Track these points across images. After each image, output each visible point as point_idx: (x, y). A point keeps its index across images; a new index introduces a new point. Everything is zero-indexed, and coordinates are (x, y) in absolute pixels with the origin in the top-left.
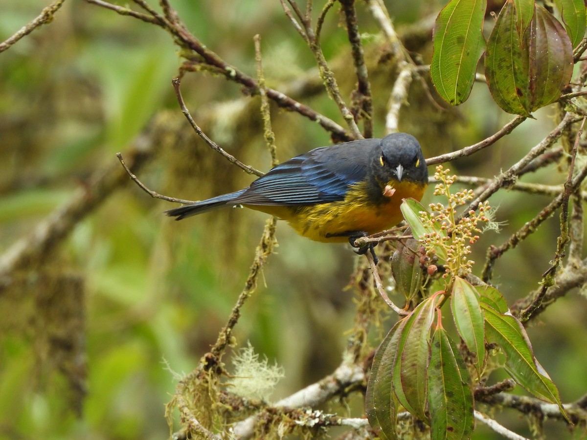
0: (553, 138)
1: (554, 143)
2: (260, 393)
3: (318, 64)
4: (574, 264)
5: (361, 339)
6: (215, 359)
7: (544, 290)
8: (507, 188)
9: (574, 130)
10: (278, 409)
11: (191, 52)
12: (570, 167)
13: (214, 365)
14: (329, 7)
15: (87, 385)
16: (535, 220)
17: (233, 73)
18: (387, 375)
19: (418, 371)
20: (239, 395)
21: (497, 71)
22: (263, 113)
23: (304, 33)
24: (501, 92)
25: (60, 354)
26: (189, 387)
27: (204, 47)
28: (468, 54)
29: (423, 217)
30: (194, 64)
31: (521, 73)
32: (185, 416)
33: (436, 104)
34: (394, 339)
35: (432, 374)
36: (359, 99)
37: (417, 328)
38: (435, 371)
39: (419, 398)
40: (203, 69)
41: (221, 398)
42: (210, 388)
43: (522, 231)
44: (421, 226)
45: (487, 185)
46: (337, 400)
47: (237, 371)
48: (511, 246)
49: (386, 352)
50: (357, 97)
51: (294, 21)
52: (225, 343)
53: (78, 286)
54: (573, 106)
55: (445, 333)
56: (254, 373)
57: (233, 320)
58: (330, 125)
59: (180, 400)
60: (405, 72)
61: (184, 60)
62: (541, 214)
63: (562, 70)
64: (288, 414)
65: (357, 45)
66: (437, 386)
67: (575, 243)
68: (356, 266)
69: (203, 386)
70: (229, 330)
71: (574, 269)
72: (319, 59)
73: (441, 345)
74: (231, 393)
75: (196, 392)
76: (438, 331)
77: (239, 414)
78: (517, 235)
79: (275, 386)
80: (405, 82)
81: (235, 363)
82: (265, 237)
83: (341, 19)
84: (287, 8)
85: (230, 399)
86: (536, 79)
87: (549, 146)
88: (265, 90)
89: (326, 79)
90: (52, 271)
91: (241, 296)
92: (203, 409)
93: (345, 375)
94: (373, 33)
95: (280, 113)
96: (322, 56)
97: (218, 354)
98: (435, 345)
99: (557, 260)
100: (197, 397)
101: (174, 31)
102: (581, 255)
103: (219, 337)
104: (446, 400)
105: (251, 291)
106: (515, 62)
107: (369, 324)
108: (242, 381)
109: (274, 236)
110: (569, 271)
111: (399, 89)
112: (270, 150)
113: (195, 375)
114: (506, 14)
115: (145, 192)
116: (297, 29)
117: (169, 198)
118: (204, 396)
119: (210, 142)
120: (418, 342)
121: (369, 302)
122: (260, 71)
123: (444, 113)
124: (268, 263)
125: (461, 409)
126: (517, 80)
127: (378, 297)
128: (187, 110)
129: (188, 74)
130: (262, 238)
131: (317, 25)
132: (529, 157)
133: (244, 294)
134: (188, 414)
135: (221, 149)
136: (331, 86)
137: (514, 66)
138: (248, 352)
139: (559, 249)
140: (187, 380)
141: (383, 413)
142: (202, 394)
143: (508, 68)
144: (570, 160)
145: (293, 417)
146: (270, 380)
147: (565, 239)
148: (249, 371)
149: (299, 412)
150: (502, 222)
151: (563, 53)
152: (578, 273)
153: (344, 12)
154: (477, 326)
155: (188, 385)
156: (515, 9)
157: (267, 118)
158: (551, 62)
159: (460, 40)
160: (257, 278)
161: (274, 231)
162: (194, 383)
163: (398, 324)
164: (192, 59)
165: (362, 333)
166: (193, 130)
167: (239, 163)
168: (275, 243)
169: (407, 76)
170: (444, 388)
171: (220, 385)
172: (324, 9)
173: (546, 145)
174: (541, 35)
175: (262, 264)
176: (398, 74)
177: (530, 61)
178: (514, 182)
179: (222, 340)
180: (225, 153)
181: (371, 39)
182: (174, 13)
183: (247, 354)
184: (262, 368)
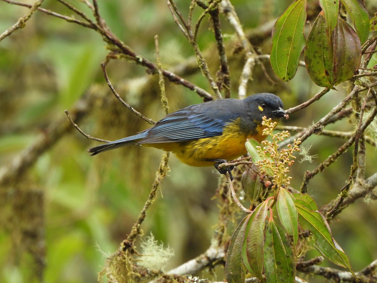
0: (346, 101)
1: (347, 105)
2: (158, 265)
3: (195, 53)
4: (359, 182)
5: (223, 231)
6: (130, 244)
7: (342, 199)
8: (317, 134)
9: (360, 96)
10: (170, 276)
11: (114, 46)
12: (357, 120)
13: (130, 248)
14: (203, 17)
15: (46, 260)
16: (335, 154)
17: (141, 60)
18: (239, 251)
19: (257, 248)
20: (145, 266)
21: (313, 59)
22: (160, 86)
23: (187, 34)
24: (315, 73)
25: (29, 241)
26: (114, 262)
27: (122, 43)
28: (294, 48)
29: (259, 150)
30: (116, 54)
31: (328, 61)
32: (111, 281)
33: (270, 80)
34: (243, 228)
35: (266, 250)
36: (222, 77)
37: (257, 221)
38: (269, 248)
39: (258, 266)
40: (121, 57)
41: (134, 269)
42: (126, 263)
43: (327, 162)
44: (258, 155)
45: (304, 132)
46: (207, 270)
47: (144, 251)
48: (320, 171)
49: (237, 237)
50: (220, 75)
51: (181, 26)
52: (136, 233)
53: (39, 197)
54: (360, 81)
55: (275, 224)
56: (155, 253)
57: (141, 219)
58: (203, 93)
59: (108, 270)
60: (251, 59)
61: (109, 51)
62: (339, 151)
63: (354, 59)
64: (177, 279)
65: (220, 42)
66: (270, 258)
67: (360, 169)
68: (219, 184)
69: (122, 261)
70: (139, 225)
71: (360, 185)
72: (196, 51)
73: (272, 232)
74: (139, 266)
75: (118, 265)
76: (270, 223)
77: (145, 279)
78: (323, 164)
79: (167, 261)
80: (250, 66)
81: (142, 246)
82: (162, 165)
83: (210, 25)
84: (176, 18)
85: (139, 269)
86: (338, 65)
87: (344, 107)
88: (161, 71)
89: (201, 64)
90: (23, 187)
91: (146, 203)
92: (122, 276)
93: (213, 254)
94: (230, 34)
95: (171, 85)
96: (198, 48)
97: (132, 241)
98: (269, 231)
99: (350, 180)
100: (118, 268)
101: (103, 32)
102: (364, 176)
103: (133, 229)
104: (276, 267)
105: (153, 200)
106: (324, 54)
107: (228, 221)
108: (147, 258)
109: (168, 165)
110: (357, 187)
111: (247, 70)
112: (165, 109)
113: (117, 254)
114: (318, 22)
115: (83, 135)
116: (183, 32)
117: (99, 139)
118: (123, 267)
119: (125, 104)
120: (258, 230)
121: (228, 208)
122: (158, 59)
123: (275, 85)
124: (164, 182)
125: (286, 272)
126: (325, 65)
127: (234, 204)
128: (110, 83)
129: (112, 61)
130: (160, 166)
131: (195, 29)
132: (331, 114)
133: (148, 202)
134: (113, 279)
135: (132, 108)
136: (204, 68)
137: (323, 56)
138: (151, 239)
139: (352, 173)
140: (112, 257)
141: (237, 276)
142: (122, 266)
143: (320, 57)
144: (357, 115)
145: (180, 281)
146: (165, 257)
147: (356, 166)
148: (151, 251)
149: (184, 278)
150: (313, 156)
151: (355, 48)
152: (362, 188)
153: (212, 20)
154: (293, 219)
155: (113, 260)
156: (324, 19)
157: (163, 89)
158: (347, 53)
159: (289, 39)
160: (156, 192)
161: (168, 161)
162: (116, 259)
163: (245, 219)
164: (115, 51)
165: (223, 227)
166: (114, 96)
167: (144, 117)
168: (168, 169)
169: (252, 62)
170: (275, 260)
171: (133, 261)
172: (199, 18)
173: (342, 106)
174: (341, 36)
175: (160, 182)
176: (246, 60)
177: (334, 53)
178: (321, 130)
179: (134, 231)
180: (135, 111)
181: (229, 38)
182: (103, 21)
183: (150, 241)
184: (159, 250)
